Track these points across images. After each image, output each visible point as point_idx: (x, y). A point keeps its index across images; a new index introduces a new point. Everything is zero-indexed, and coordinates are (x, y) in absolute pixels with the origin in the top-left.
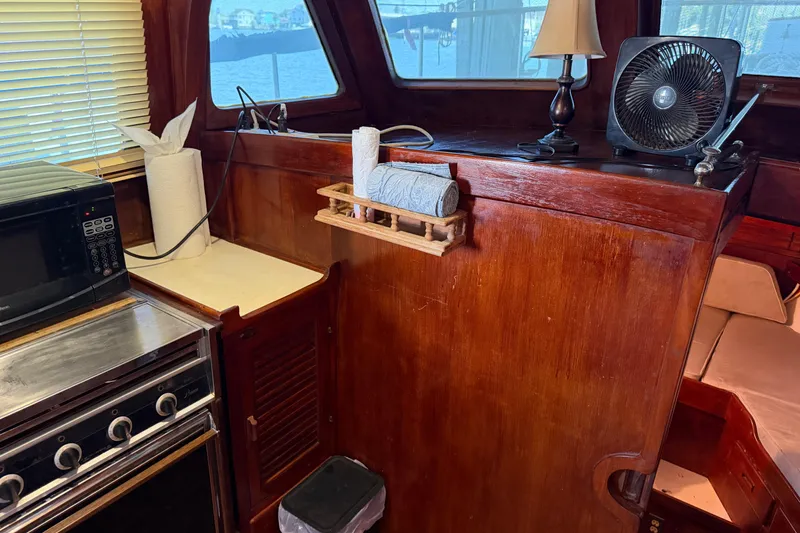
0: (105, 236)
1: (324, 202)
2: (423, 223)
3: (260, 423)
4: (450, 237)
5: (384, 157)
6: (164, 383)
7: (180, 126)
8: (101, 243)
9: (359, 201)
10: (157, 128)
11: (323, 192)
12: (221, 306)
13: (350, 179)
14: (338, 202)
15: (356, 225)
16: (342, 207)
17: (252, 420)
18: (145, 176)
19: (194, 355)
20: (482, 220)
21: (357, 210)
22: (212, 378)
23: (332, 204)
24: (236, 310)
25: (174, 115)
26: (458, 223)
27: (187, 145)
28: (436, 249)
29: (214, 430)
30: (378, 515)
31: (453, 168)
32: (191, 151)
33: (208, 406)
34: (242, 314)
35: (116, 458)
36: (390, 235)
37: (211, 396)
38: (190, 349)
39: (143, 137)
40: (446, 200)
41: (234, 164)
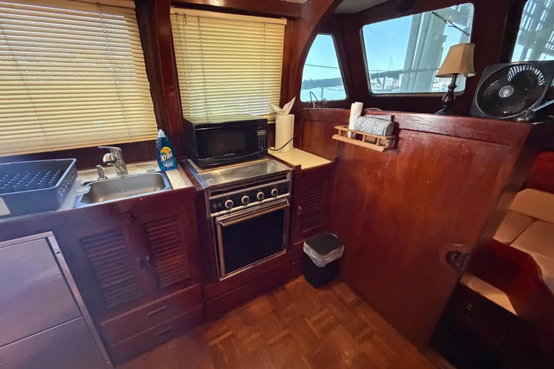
0: (263, 136)
1: (336, 132)
2: (376, 139)
3: (302, 210)
4: (387, 145)
5: (363, 114)
6: (275, 185)
7: (288, 106)
8: (262, 138)
9: (351, 130)
10: (281, 106)
11: (337, 127)
12: (295, 164)
13: (348, 124)
14: (342, 131)
15: (348, 140)
16: (344, 133)
17: (300, 207)
18: (275, 124)
19: (285, 178)
20: (402, 139)
21: (349, 134)
22: (290, 187)
23: (340, 132)
24: (300, 166)
25: (287, 102)
26: (392, 140)
27: (290, 113)
28: (381, 149)
29: (288, 204)
30: (340, 255)
31: (393, 117)
32: (291, 115)
33: (287, 197)
34: (302, 168)
35: (258, 205)
36: (362, 144)
37: (288, 194)
38: (284, 176)
39: (277, 109)
40: (388, 129)
41: (305, 120)
